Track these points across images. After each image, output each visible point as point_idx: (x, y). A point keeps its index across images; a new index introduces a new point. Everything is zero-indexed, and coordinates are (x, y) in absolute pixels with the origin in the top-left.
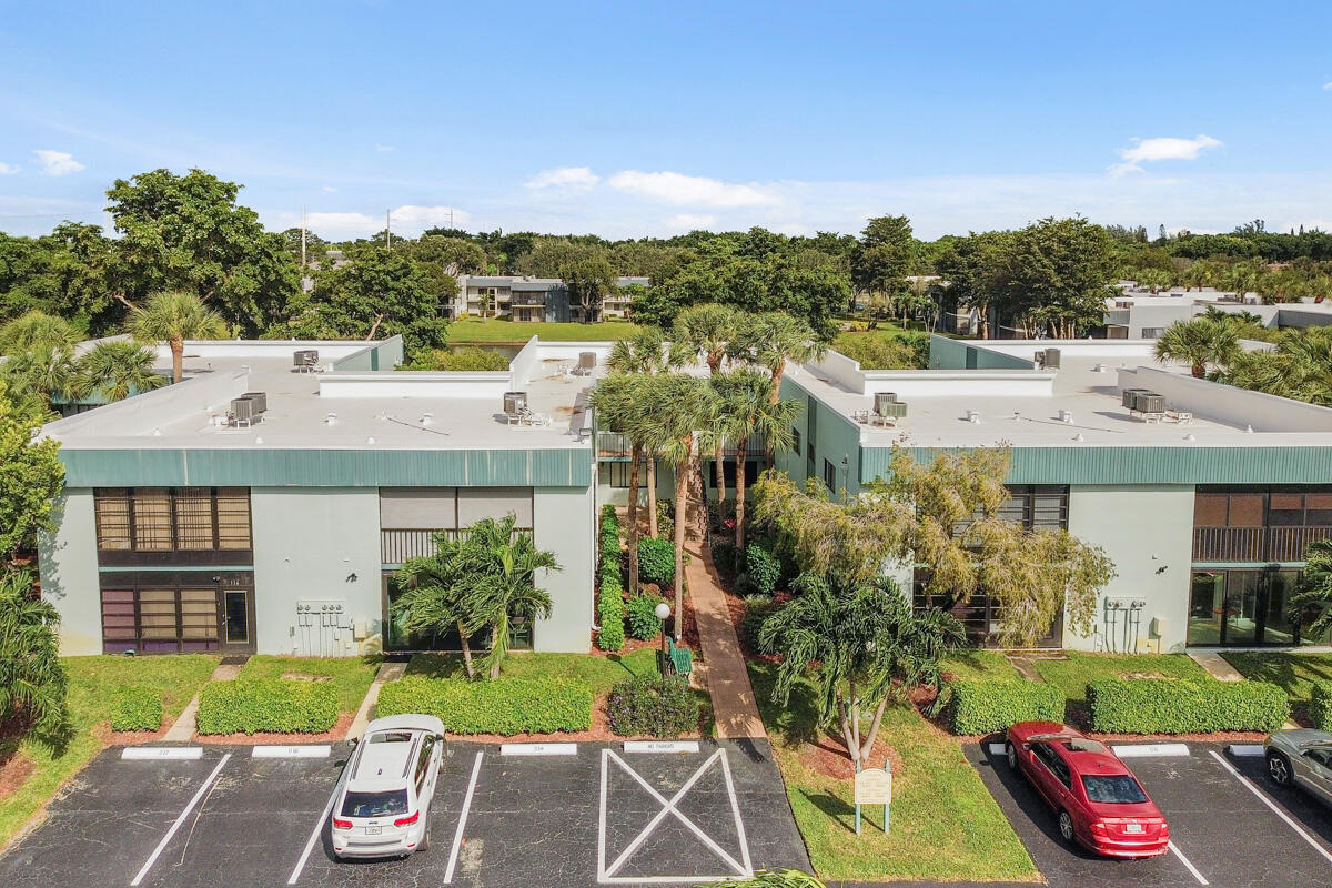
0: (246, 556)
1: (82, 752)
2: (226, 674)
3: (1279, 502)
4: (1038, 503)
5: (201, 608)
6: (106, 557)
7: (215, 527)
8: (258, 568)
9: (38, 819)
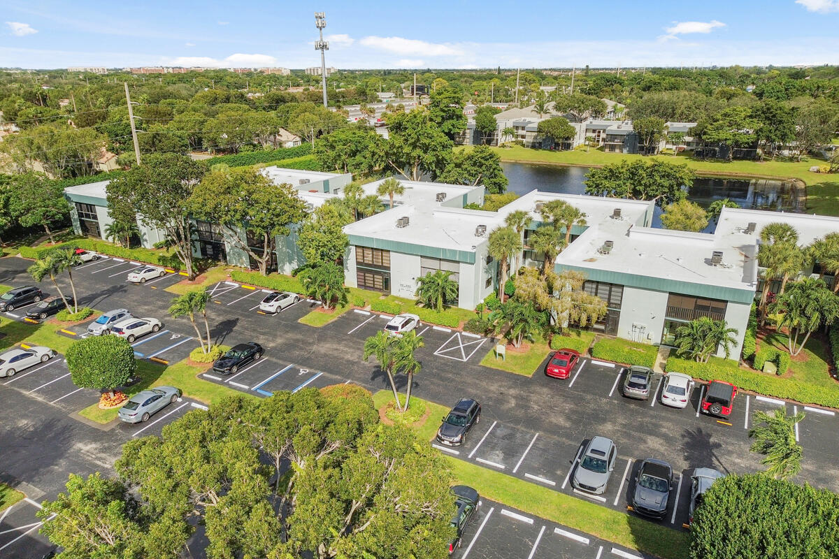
0: (388, 268)
1: (348, 307)
2: (382, 298)
3: (700, 302)
4: (613, 289)
5: (379, 280)
6: (358, 263)
7: (382, 260)
8: (392, 272)
9: (336, 319)
